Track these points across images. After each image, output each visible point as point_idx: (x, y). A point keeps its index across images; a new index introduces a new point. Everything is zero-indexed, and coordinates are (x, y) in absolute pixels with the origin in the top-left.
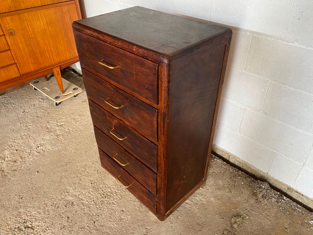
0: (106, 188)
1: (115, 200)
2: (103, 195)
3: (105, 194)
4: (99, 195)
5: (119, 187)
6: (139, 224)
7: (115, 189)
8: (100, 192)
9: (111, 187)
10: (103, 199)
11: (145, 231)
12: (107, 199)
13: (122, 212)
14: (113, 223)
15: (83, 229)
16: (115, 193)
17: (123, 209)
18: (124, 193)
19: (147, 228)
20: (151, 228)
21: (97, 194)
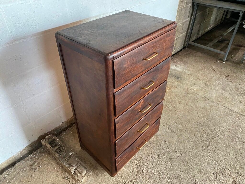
0: (134, 173)
1: (144, 163)
2: (140, 173)
3: (139, 172)
4: (141, 177)
5: (131, 162)
6: (160, 146)
7: (134, 166)
8: (138, 177)
9: (132, 169)
10: (144, 173)
11: (164, 143)
12: (144, 170)
13: (153, 157)
14: (162, 162)
15: (172, 182)
16: (137, 165)
17: (151, 157)
18: (137, 158)
19: (161, 142)
20: (161, 139)
21: (140, 179)
